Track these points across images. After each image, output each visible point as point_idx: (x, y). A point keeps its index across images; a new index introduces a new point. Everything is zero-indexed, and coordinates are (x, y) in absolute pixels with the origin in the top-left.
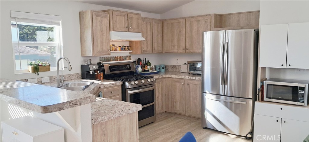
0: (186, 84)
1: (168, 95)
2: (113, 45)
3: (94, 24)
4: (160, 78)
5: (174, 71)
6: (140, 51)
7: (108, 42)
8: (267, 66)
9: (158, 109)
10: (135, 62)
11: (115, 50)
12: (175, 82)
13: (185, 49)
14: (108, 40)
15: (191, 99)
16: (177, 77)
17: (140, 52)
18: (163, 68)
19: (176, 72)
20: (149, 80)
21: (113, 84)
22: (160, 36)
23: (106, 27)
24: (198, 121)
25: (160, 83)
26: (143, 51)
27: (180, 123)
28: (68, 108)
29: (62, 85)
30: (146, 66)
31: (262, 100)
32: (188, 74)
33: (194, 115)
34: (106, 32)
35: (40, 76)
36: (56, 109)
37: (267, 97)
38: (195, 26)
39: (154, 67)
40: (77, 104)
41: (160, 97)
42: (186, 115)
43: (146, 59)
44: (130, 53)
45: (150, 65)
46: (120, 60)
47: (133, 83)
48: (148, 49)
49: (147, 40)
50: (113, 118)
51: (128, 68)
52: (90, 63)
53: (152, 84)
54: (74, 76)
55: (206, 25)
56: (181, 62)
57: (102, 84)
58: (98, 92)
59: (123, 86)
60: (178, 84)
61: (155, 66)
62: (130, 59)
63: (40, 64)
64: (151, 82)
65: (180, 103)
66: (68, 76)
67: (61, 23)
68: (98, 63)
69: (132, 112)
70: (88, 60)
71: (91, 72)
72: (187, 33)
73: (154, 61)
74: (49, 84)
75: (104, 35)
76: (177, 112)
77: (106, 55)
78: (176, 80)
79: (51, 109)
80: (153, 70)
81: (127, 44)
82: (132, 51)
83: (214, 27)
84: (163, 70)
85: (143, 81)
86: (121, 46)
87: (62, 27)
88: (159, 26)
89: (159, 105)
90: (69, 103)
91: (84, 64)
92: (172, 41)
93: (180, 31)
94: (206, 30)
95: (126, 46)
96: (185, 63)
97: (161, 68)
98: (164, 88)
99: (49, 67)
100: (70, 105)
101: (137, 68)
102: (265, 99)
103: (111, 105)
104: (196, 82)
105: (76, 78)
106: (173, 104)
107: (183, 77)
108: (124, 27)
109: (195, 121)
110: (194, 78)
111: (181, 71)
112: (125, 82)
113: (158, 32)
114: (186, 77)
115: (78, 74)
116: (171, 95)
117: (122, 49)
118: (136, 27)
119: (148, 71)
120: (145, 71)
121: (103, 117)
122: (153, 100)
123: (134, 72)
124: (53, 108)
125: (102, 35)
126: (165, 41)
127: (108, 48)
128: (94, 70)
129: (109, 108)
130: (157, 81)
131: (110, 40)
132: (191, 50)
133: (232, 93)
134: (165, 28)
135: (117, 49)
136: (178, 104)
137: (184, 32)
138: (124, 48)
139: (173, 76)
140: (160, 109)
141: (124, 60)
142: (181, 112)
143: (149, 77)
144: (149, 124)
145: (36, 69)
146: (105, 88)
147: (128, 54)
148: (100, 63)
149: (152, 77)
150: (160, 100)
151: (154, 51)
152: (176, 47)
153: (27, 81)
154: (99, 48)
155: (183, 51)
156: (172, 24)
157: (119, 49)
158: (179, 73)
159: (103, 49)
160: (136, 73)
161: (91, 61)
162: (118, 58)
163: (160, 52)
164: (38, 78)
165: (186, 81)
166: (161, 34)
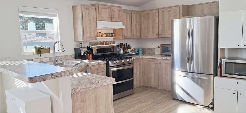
0: (159, 63)
1: (145, 72)
2: (100, 32)
3: (83, 15)
4: (138, 59)
5: (150, 53)
6: (122, 36)
7: (95, 29)
8: (226, 46)
9: (136, 83)
10: (118, 46)
11: (101, 37)
12: (150, 61)
13: (158, 34)
14: (95, 28)
15: (163, 75)
16: (151, 57)
17: (122, 38)
18: (141, 51)
19: (152, 54)
20: (128, 60)
21: (99, 63)
22: (138, 24)
23: (94, 18)
24: (169, 94)
25: (138, 62)
26: (124, 37)
27: (154, 95)
28: (50, 79)
29: (58, 63)
30: (127, 49)
31: (221, 76)
32: (161, 55)
33: (166, 89)
34: (93, 22)
35: (42, 57)
36: (40, 80)
37: (225, 73)
38: (166, 16)
39: (133, 50)
40: (58, 76)
41: (138, 74)
42: (159, 88)
43: (127, 43)
44: (114, 38)
45: (130, 48)
46: (106, 44)
47: (115, 62)
48: (128, 35)
49: (127, 28)
50: (90, 88)
51: (112, 50)
52: (81, 46)
53: (131, 63)
54: (69, 57)
55: (175, 15)
56: (155, 46)
57: (90, 63)
58: (86, 69)
59: (107, 64)
60: (152, 63)
61: (135, 49)
62: (114, 43)
63: (42, 48)
64: (130, 61)
65: (154, 78)
66: (64, 57)
67: (58, 15)
68: (87, 47)
69: (107, 84)
70: (80, 44)
71: (82, 54)
72: (159, 21)
73: (133, 45)
74: (49, 63)
75: (92, 24)
76: (152, 86)
77: (94, 40)
78: (151, 60)
79: (36, 79)
80: (132, 52)
81: (112, 32)
82: (115, 37)
83: (182, 15)
84: (141, 52)
85: (123, 61)
86: (106, 33)
87: (59, 18)
88: (137, 16)
89: (137, 80)
90: (51, 75)
91: (76, 47)
92: (148, 29)
93: (154, 20)
94: (176, 18)
95: (110, 33)
96: (159, 47)
97: (139, 50)
98: (141, 67)
99: (49, 50)
100: (52, 77)
101: (119, 51)
102: (223, 74)
103: (91, 78)
104: (167, 62)
105: (70, 58)
106: (149, 80)
107: (156, 57)
108: (108, 17)
109: (166, 93)
110: (165, 58)
111: (156, 53)
112: (108, 61)
113: (136, 21)
114: (159, 57)
115: (72, 55)
116: (147, 72)
117: (107, 36)
118: (118, 18)
119: (129, 53)
120: (126, 53)
121: (82, 87)
122: (132, 76)
123: (117, 54)
124: (37, 79)
125: (90, 24)
126: (142, 29)
127: (95, 35)
128: (84, 52)
129: (89, 81)
130: (135, 61)
131: (96, 28)
132: (163, 36)
133: (199, 71)
134: (142, 18)
135: (103, 36)
136: (153, 79)
137: (158, 21)
138: (108, 34)
139: (149, 57)
140: (138, 83)
141: (109, 44)
142: (155, 86)
143: (128, 58)
144: (129, 95)
145: (39, 51)
146: (93, 66)
147: (112, 40)
148: (89, 47)
149: (131, 58)
150: (138, 77)
151: (133, 36)
152: (151, 33)
153: (32, 60)
154: (87, 35)
155: (157, 37)
156: (148, 14)
157: (104, 35)
158: (154, 54)
159: (91, 35)
160: (119, 54)
161: (82, 45)
162: (104, 42)
163: (138, 37)
164: (40, 58)
165: (159, 61)
166: (139, 23)
